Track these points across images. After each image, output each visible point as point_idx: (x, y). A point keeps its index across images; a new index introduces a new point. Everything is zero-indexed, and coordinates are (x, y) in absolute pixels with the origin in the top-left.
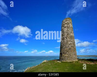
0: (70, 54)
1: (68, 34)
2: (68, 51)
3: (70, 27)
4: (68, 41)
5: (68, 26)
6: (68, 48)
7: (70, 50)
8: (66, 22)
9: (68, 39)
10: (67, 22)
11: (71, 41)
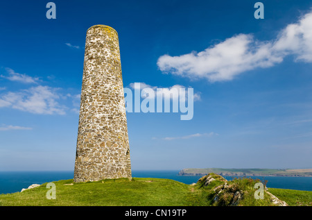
0: (98, 155)
1: (96, 85)
2: (92, 146)
3: (103, 58)
4: (94, 109)
5: (99, 54)
6: (92, 133)
7: (100, 140)
8: (94, 39)
9: (96, 102)
10: (96, 40)
11: (105, 110)
